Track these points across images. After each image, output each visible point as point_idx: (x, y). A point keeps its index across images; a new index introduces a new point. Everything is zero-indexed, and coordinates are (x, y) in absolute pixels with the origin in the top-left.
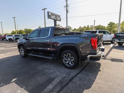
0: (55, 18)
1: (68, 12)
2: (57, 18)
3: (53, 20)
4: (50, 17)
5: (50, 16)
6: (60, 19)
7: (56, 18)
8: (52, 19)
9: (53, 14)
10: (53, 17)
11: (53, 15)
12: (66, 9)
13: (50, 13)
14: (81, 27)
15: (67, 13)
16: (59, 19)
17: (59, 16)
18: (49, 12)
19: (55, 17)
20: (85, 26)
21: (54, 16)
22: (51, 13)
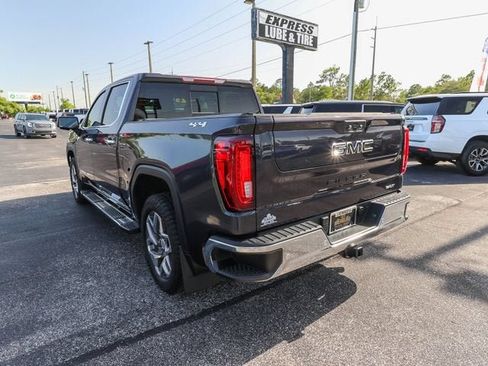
0: (287, 37)
1: (365, 2)
2: (296, 37)
3: (279, 44)
4: (262, 33)
5: (262, 27)
6: (315, 40)
7: (293, 37)
8: (274, 41)
10: (278, 33)
11: (276, 21)
13: (262, 13)
15: (356, 10)
16: (307, 40)
17: (310, 27)
18: (257, 9)
19: (289, 32)
21: (285, 26)
22: (265, 15)
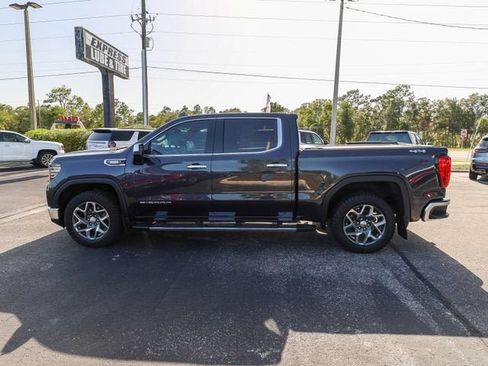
0: (108, 63)
1: (151, 42)
2: (114, 64)
3: (100, 68)
4: (89, 55)
5: (88, 48)
6: (127, 68)
7: (112, 64)
8: (98, 64)
9: (101, 44)
10: (101, 57)
11: (99, 46)
12: (140, 29)
13: (87, 34)
14: (168, 109)
15: (144, 47)
16: (122, 68)
17: (123, 57)
18: (82, 29)
19: (109, 58)
20: (185, 108)
21: (106, 52)
22: (91, 37)
